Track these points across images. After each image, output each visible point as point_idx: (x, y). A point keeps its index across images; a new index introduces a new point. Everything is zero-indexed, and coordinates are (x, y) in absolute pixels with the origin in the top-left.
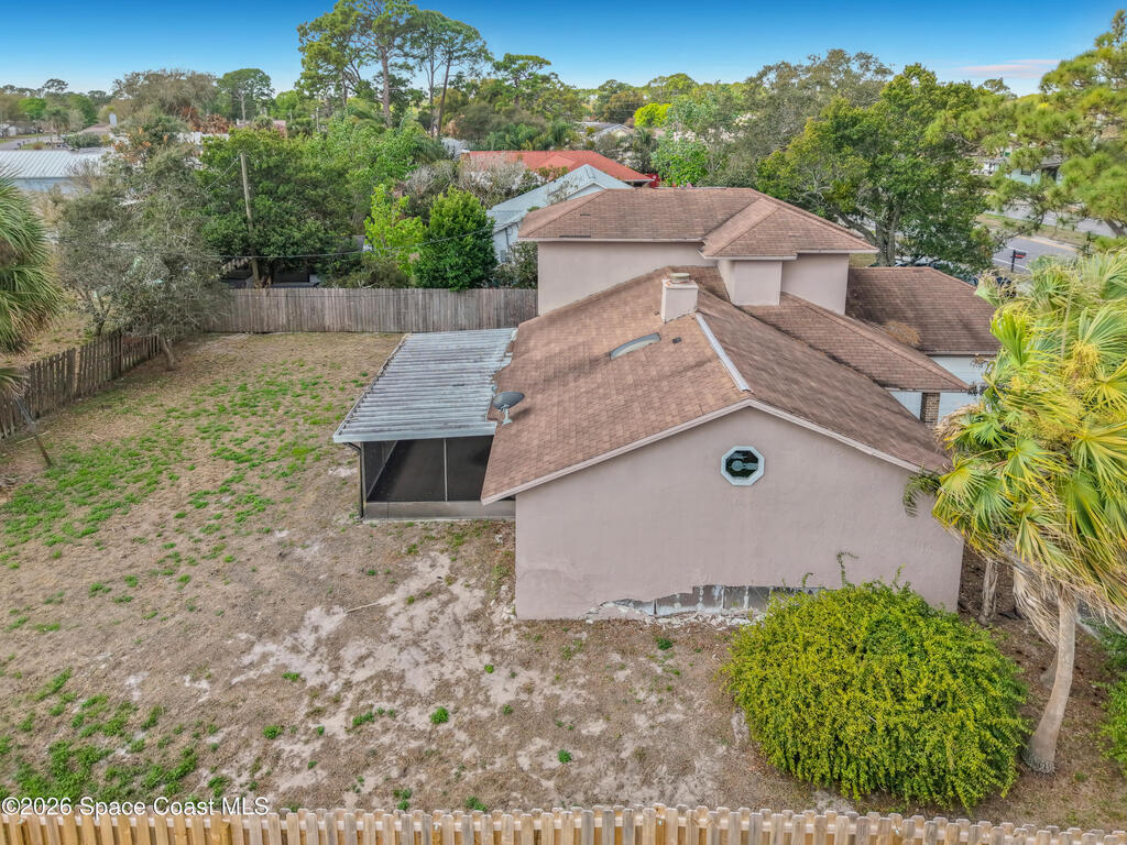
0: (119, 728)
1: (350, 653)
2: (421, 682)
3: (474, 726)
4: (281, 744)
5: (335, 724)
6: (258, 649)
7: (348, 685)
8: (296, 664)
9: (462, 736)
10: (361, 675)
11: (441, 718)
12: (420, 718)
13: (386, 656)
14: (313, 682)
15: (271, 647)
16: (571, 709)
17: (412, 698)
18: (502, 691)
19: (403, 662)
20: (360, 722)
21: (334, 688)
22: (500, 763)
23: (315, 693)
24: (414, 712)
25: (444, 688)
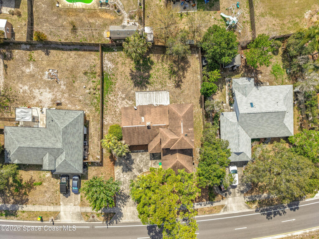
0: (114, 85)
1: (121, 99)
2: (118, 104)
3: (115, 109)
5: (115, 99)
6: (120, 92)
8: (119, 95)
10: (118, 100)
11: (116, 106)
12: (115, 105)
13: (120, 102)
16: (116, 115)
18: (117, 110)
19: (120, 103)
20: (115, 101)
22: (112, 110)
23: (117, 97)
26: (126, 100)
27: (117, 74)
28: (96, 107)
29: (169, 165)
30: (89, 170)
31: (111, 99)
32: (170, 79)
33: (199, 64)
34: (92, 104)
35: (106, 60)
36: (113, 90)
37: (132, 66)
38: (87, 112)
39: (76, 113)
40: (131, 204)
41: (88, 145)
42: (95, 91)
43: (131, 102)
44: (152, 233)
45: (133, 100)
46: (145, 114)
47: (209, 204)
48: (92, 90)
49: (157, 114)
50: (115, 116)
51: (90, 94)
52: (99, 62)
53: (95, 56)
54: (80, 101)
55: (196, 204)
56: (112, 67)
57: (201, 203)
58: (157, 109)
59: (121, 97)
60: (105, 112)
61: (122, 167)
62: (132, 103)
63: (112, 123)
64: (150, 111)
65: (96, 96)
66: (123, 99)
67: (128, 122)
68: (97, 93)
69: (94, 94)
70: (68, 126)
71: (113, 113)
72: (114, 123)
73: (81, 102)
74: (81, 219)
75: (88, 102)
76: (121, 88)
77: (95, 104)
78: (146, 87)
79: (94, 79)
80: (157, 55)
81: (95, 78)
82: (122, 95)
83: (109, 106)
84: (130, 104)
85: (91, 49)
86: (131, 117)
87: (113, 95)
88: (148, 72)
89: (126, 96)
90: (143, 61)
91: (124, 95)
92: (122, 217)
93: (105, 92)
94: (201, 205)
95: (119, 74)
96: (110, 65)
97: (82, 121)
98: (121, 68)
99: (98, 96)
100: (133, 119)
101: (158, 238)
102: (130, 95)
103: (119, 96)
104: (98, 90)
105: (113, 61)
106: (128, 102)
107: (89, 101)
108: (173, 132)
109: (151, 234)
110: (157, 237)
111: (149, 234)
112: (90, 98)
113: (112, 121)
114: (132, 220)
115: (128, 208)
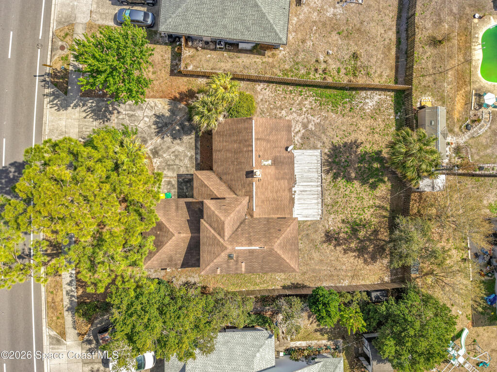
0: (332, 110)
1: (305, 120)
2: (295, 115)
3: (287, 108)
4: (310, 107)
5: (304, 109)
6: (319, 121)
7: (304, 115)
8: (313, 118)
9: (288, 106)
10: (303, 116)
11: (291, 109)
12: (293, 109)
13: (300, 119)
14: (309, 115)
15: (317, 121)
16: (275, 109)
17: (295, 112)
18: (284, 112)
19: (298, 118)
20: (301, 109)
21: (306, 114)
22: (283, 103)
23: (308, 113)
24: (295, 110)
25: (291, 114)
26: (303, 131)
27: (353, 117)
28: (291, 71)
29: (164, 215)
30: (164, 47)
31: (306, 102)
32: (343, 221)
33: (370, 283)
34: (297, 64)
35: (379, 97)
36: (323, 107)
37: (368, 146)
38: (282, 53)
39: (284, 29)
40: (84, 129)
41: (215, 49)
42: (320, 71)
43: (300, 141)
44: (15, 172)
45: (302, 144)
46: (277, 168)
47: (71, 302)
48: (323, 66)
49: (276, 192)
50: (272, 106)
51: (317, 61)
52: (376, 82)
53: (387, 76)
54: (303, 41)
55: (74, 272)
56: (367, 108)
57: (74, 283)
58: (287, 192)
59: (309, 122)
60: (281, 88)
61: (167, 114)
62: (296, 142)
63: (259, 100)
64: (283, 178)
65: (312, 73)
66: (305, 126)
67: (263, 131)
68: (317, 76)
69: (316, 70)
70: (258, 11)
71: (279, 104)
72: (258, 103)
73: (301, 44)
74: (59, 23)
75: (301, 56)
76: (327, 122)
77: (297, 70)
78: (328, 172)
79: (343, 71)
80: (389, 197)
81: (346, 74)
82: (312, 123)
83: (292, 97)
84: (296, 138)
85: (400, 69)
86: (271, 138)
87: (314, 106)
88: (356, 178)
89: (311, 131)
90: (377, 169)
91: (313, 129)
92: (56, 108)
93: (319, 91)
94: (70, 284)
95: (354, 120)
96: (371, 104)
97: (268, 40)
98: (364, 125)
99: (311, 76)
100: (268, 141)
101: (2, 183)
102: (312, 140)
103: (311, 117)
104: (323, 77)
105: (378, 111)
106: (300, 135)
107: (303, 59)
108: (238, 227)
109: (13, 170)
110: (3, 181)
111: (12, 164)
112: (308, 62)
113: (262, 100)
114: (47, 129)
115: (76, 123)
